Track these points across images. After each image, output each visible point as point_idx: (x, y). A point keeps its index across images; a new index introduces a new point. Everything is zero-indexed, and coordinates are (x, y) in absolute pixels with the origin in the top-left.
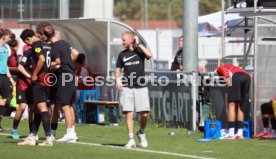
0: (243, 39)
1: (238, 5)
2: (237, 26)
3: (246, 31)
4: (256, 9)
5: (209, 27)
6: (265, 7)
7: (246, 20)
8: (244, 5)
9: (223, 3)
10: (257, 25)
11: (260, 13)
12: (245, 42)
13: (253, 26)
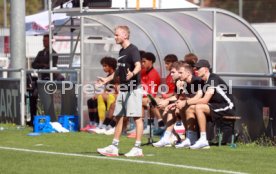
0: (69, 38)
1: (64, 6)
2: (63, 25)
3: (72, 30)
4: (82, 9)
5: (35, 26)
6: (90, 7)
7: (72, 20)
8: (70, 5)
9: (50, 3)
10: (83, 25)
11: (85, 13)
12: (72, 40)
13: (79, 26)
